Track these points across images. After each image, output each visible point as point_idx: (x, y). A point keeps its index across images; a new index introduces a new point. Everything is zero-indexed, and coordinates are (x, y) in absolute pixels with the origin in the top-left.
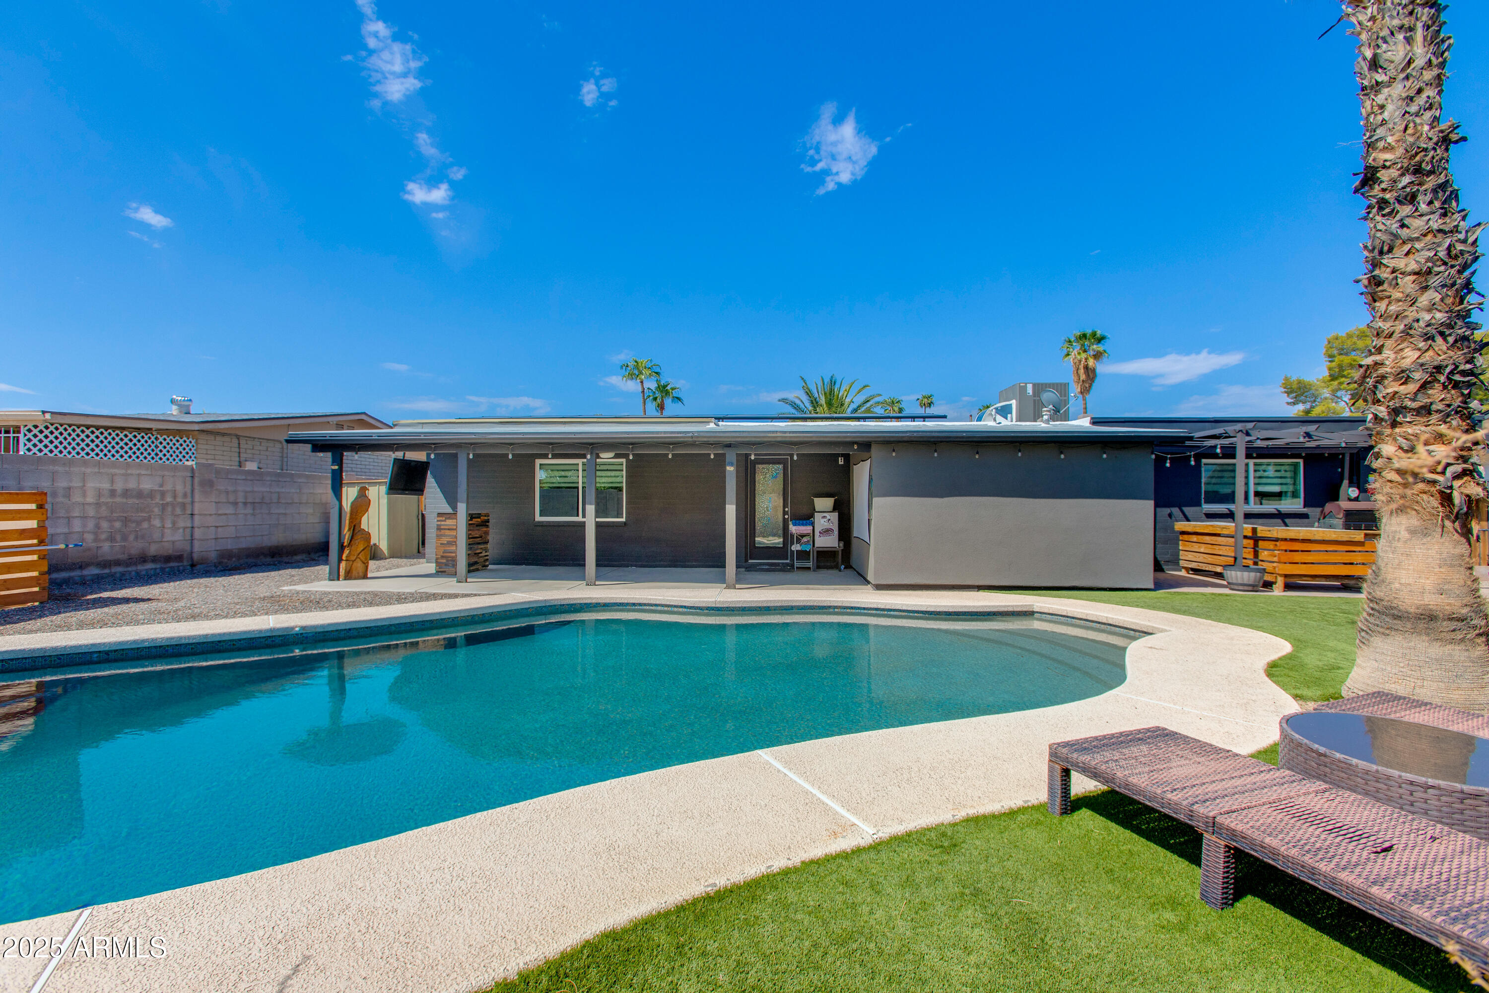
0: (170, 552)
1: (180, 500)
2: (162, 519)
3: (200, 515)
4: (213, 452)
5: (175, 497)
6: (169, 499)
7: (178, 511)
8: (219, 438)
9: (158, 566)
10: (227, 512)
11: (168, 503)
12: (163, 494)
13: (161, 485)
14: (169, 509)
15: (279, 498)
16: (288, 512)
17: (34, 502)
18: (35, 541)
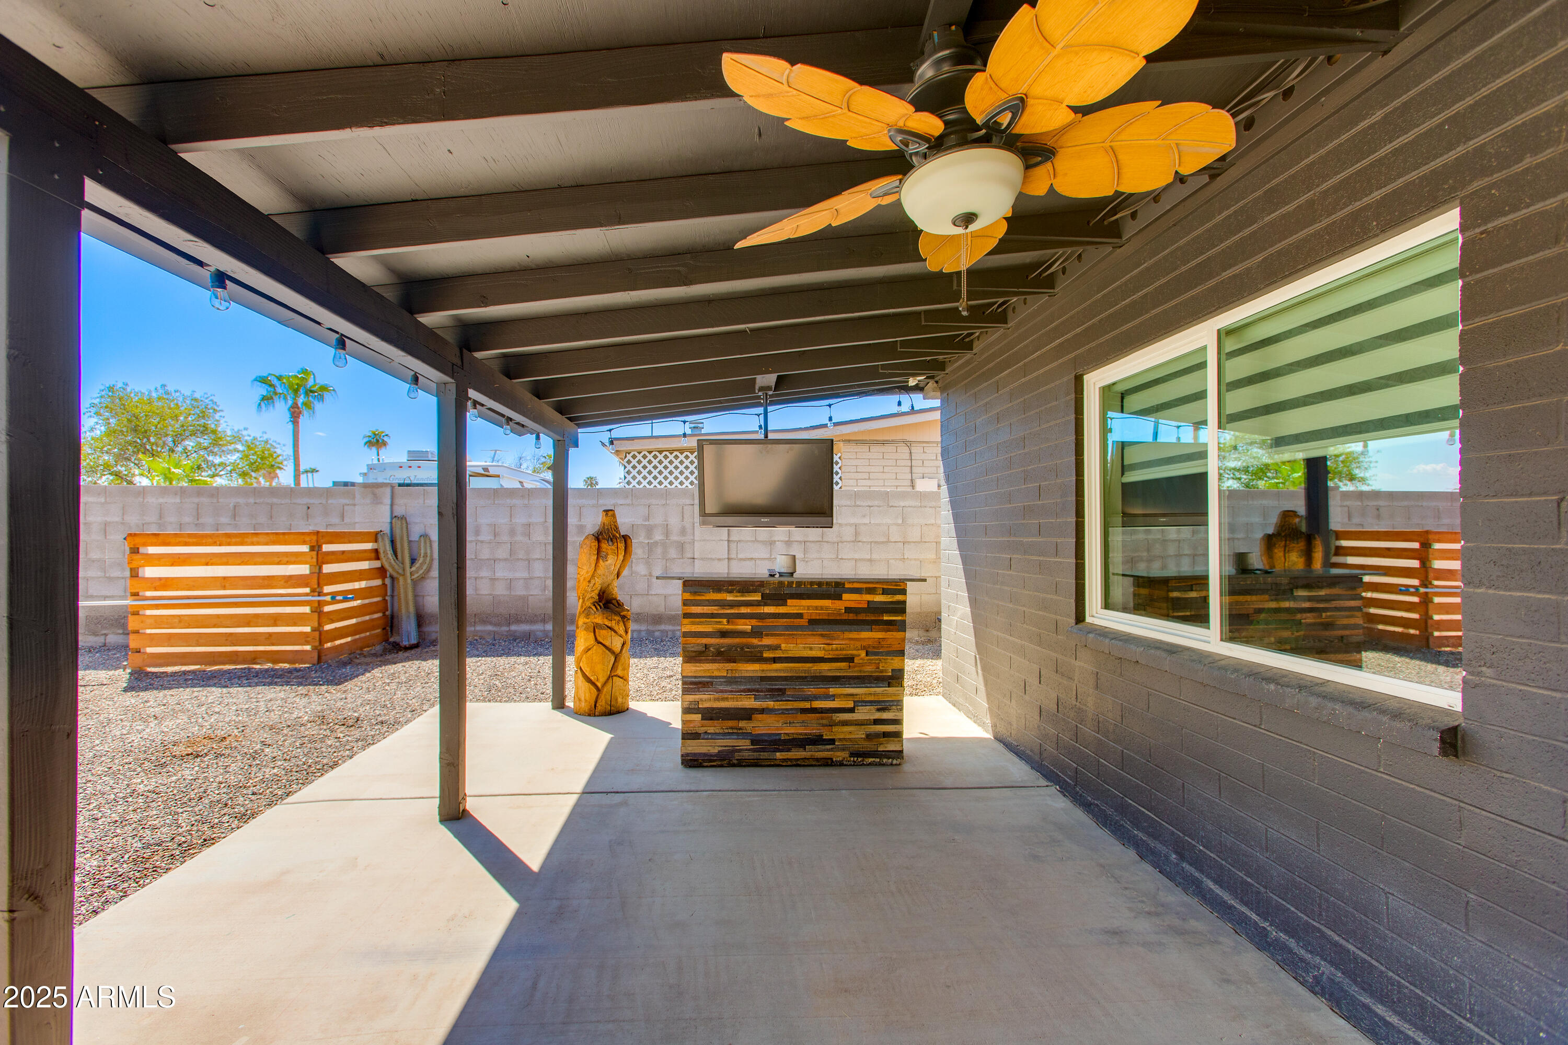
0: (662, 609)
1: (674, 537)
2: (648, 564)
3: (702, 559)
4: (867, 469)
5: (667, 534)
6: (658, 536)
7: (673, 553)
8: (875, 448)
9: (643, 627)
10: (755, 555)
11: (656, 543)
12: (650, 530)
13: (648, 518)
14: (659, 550)
15: (857, 534)
16: (875, 556)
17: (304, 543)
18: (307, 590)
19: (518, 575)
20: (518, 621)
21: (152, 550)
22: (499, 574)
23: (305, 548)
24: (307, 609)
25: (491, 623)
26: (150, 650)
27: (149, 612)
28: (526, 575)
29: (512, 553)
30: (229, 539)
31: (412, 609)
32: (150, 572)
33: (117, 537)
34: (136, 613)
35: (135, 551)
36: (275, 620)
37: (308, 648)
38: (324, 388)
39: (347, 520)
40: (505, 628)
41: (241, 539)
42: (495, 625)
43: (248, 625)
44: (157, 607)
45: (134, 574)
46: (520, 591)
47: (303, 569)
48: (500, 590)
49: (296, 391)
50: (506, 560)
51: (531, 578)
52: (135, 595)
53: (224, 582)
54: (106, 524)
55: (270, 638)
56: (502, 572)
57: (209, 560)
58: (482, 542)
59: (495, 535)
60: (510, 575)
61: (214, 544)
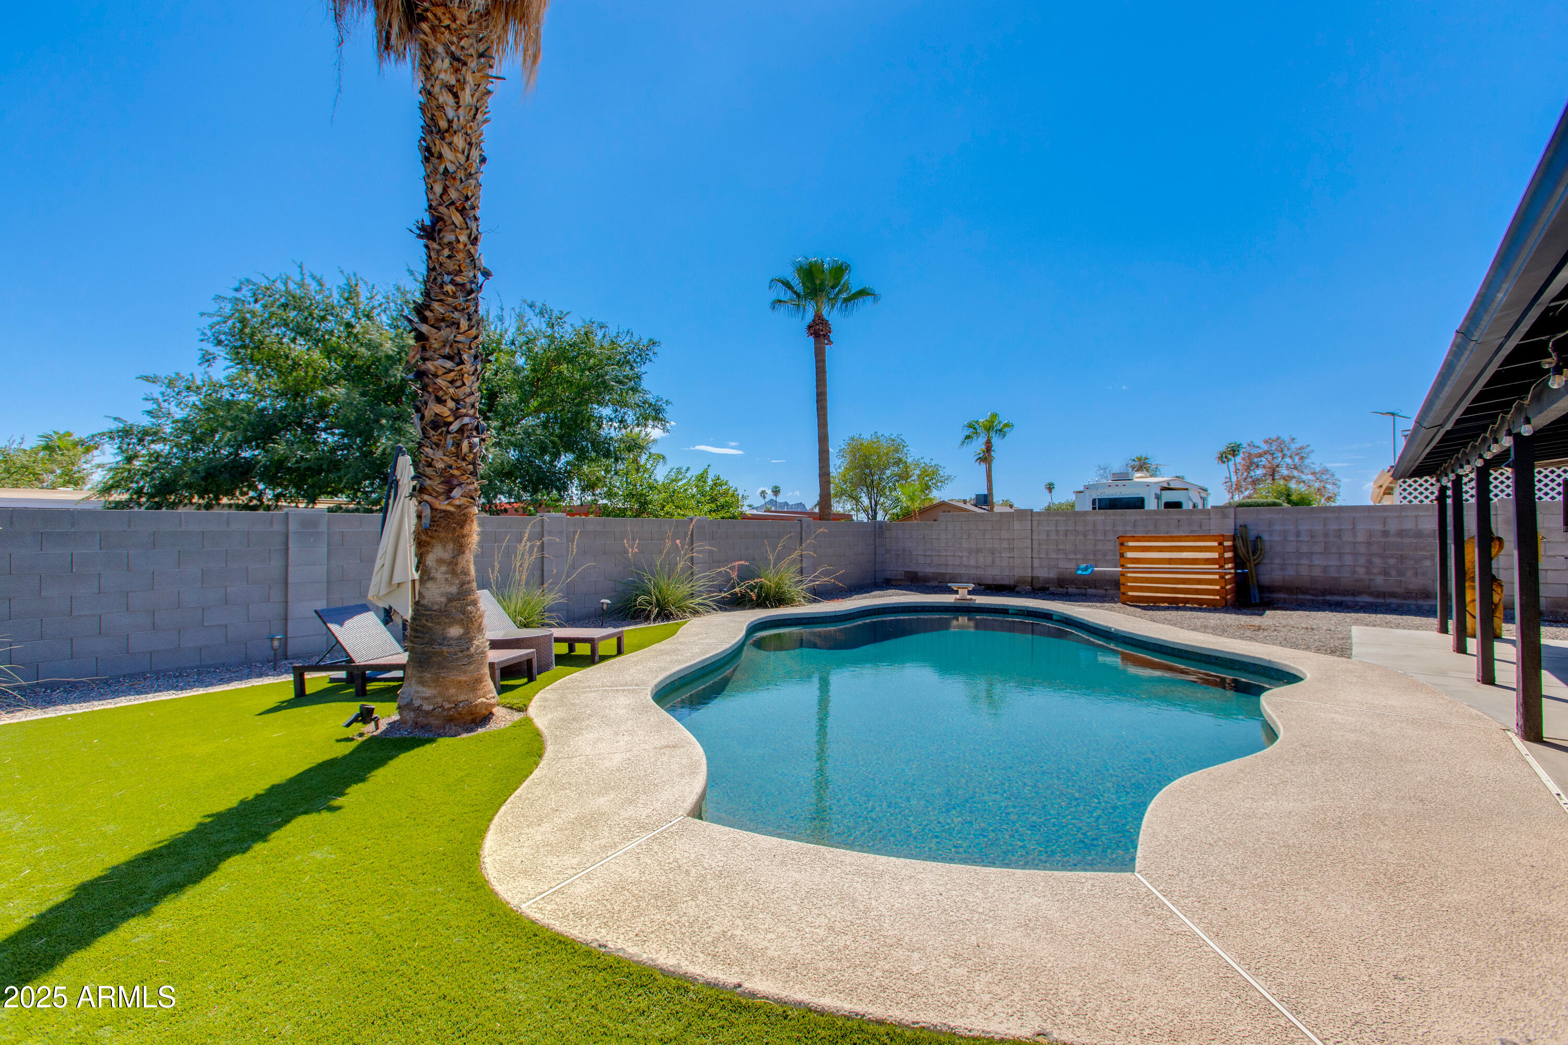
17: (1216, 541)
18: (1217, 566)
19: (1331, 563)
20: (1331, 593)
21: (1130, 544)
22: (1316, 562)
23: (1216, 544)
24: (1217, 577)
25: (1309, 594)
26: (1130, 593)
27: (1129, 575)
28: (1338, 563)
29: (1325, 548)
30: (1172, 539)
31: (1255, 582)
32: (1130, 555)
33: (1112, 537)
34: (1123, 575)
35: (1122, 544)
36: (1199, 582)
37: (1218, 597)
38: (1006, 425)
39: (1203, 528)
40: (1321, 598)
41: (1179, 539)
42: (1313, 595)
43: (1184, 583)
44: (1134, 572)
45: (1122, 555)
46: (1334, 573)
47: (1215, 555)
48: (1317, 573)
49: (988, 430)
50: (1321, 553)
51: (1342, 566)
52: (1122, 566)
53: (1170, 561)
54: (1067, 531)
55: (1197, 591)
56: (1318, 561)
57: (1161, 549)
58: (1302, 541)
59: (1312, 536)
60: (1325, 563)
61: (1164, 541)
